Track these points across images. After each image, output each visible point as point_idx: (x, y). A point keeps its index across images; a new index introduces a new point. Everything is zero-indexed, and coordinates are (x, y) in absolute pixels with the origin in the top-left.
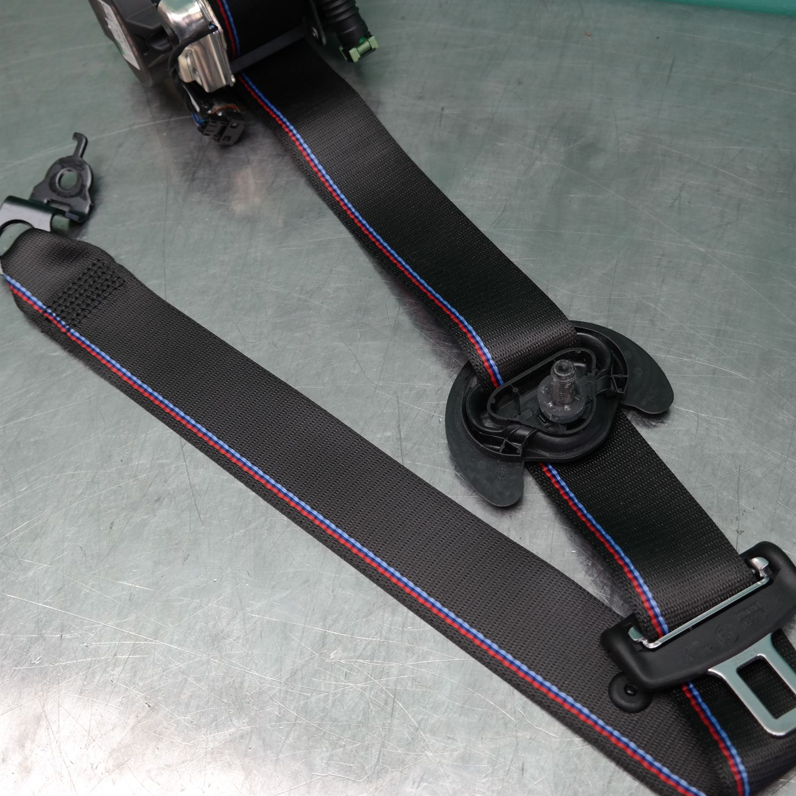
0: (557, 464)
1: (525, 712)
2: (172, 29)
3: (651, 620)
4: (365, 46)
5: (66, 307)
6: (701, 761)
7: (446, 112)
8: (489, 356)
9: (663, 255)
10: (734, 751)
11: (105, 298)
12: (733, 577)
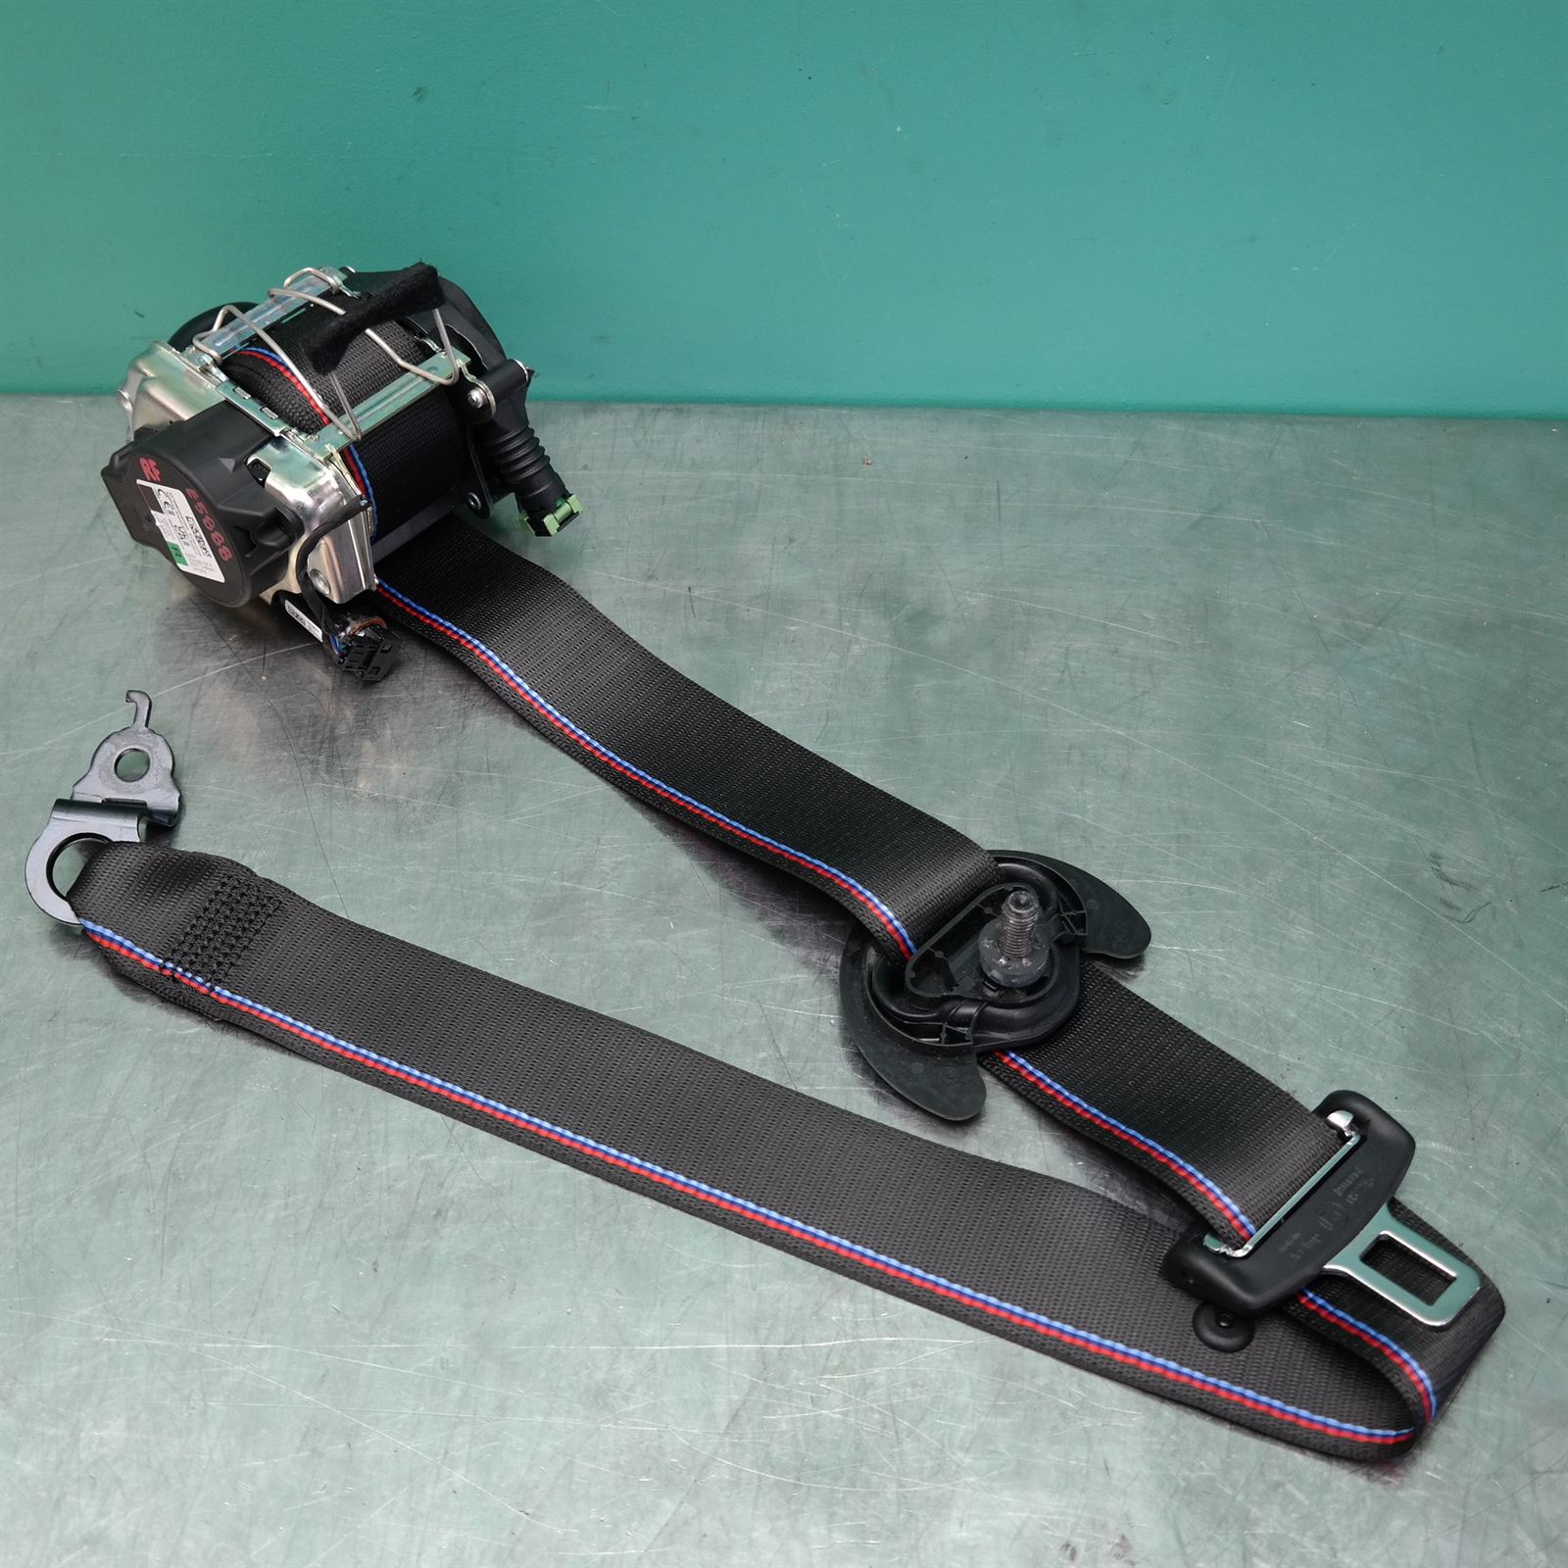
0: (1022, 1049)
1: (1084, 1392)
2: (293, 512)
3: (1230, 1222)
4: (563, 511)
5: (197, 955)
6: (1345, 1388)
7: (696, 593)
8: (891, 914)
9: (1070, 748)
10: (1405, 1355)
11: (257, 932)
12: (1314, 1143)
